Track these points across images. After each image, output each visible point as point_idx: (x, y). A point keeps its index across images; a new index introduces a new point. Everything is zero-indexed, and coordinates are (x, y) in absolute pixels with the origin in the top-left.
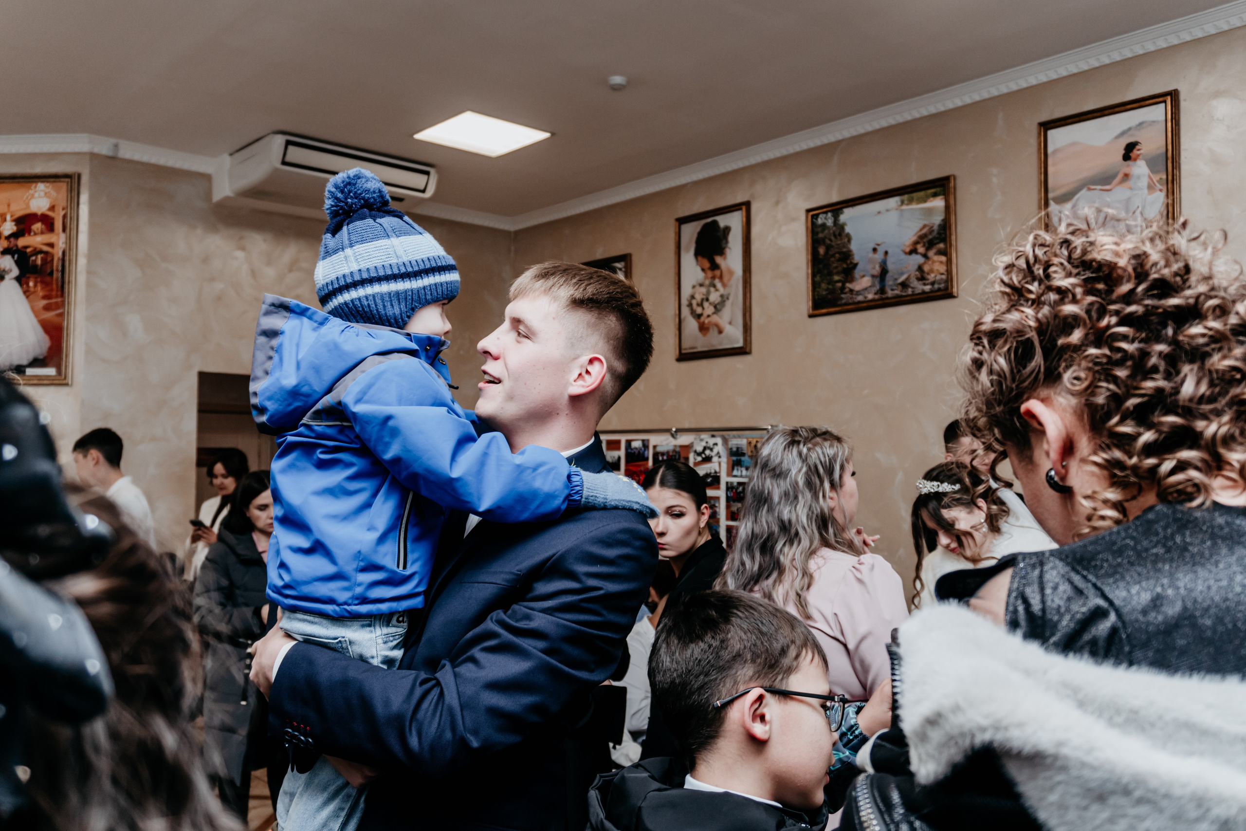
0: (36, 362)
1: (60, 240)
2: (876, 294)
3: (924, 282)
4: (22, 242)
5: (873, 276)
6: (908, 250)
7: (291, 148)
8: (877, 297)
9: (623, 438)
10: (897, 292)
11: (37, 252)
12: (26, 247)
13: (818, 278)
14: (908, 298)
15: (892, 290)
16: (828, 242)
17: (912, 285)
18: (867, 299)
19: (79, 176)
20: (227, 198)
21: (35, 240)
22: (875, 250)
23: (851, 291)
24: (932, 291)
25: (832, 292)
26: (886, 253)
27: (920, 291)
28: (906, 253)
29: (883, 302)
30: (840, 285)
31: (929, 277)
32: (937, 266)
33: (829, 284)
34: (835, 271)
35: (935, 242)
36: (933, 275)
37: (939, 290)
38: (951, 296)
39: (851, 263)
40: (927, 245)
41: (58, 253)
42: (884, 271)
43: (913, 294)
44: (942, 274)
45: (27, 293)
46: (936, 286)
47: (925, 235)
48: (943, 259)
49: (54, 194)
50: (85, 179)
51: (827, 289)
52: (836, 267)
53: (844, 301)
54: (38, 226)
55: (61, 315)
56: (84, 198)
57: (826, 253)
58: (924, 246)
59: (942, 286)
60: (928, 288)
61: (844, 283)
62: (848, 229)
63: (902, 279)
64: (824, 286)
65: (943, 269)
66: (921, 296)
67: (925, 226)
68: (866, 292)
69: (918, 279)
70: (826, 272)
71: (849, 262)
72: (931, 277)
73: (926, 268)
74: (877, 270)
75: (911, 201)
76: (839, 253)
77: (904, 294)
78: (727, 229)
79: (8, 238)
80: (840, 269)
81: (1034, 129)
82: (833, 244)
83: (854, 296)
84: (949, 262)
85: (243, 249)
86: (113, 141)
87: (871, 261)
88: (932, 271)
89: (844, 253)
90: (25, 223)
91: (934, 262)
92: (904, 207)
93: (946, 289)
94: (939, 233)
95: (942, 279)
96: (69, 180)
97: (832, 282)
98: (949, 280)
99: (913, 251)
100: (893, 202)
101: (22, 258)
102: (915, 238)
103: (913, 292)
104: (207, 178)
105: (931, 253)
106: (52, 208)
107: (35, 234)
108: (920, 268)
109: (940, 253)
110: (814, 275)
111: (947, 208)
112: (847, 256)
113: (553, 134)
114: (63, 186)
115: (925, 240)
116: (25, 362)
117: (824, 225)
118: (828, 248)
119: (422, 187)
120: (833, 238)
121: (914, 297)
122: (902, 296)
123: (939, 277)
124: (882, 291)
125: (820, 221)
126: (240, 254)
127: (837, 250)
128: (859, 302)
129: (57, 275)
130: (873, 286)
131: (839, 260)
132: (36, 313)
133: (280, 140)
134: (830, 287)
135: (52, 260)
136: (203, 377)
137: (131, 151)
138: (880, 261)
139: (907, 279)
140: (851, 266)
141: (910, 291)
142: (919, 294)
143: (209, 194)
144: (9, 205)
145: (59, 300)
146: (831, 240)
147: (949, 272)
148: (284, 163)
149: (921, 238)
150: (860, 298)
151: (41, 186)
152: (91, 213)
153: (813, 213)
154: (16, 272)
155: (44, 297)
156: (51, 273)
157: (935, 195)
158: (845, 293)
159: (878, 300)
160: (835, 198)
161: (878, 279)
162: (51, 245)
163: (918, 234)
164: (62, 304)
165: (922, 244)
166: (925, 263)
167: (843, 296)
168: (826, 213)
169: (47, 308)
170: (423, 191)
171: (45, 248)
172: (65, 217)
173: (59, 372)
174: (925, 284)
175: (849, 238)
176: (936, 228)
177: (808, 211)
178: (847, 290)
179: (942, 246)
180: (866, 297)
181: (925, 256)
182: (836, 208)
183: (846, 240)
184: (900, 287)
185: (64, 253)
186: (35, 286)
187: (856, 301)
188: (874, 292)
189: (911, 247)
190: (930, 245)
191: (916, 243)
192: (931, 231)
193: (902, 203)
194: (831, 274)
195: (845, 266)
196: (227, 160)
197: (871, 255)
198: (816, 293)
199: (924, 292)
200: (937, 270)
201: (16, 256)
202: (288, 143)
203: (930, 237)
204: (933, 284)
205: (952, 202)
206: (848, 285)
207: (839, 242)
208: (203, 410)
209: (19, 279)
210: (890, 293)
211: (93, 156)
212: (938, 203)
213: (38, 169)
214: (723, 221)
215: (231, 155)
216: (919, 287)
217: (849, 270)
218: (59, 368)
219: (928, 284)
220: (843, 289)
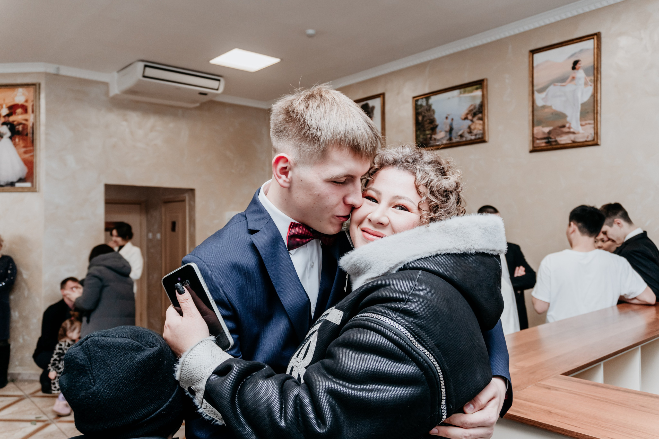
0: (21, 180)
1: (30, 117)
2: (447, 140)
4: (12, 119)
5: (446, 132)
6: (463, 117)
7: (147, 69)
8: (448, 142)
10: (457, 140)
11: (19, 124)
12: (14, 121)
13: (418, 133)
14: (463, 143)
15: (456, 138)
16: (423, 114)
17: (465, 136)
18: (443, 144)
19: (40, 85)
20: (117, 95)
21: (18, 118)
22: (447, 118)
23: (435, 139)
24: (475, 139)
25: (426, 139)
26: (452, 119)
27: (469, 139)
28: (462, 119)
29: (451, 145)
30: (429, 136)
32: (477, 126)
34: (427, 129)
35: (477, 113)
37: (479, 138)
38: (484, 141)
39: (435, 125)
41: (30, 124)
42: (451, 129)
43: (466, 141)
44: (480, 130)
45: (15, 145)
46: (478, 137)
47: (472, 110)
48: (481, 122)
49: (27, 93)
50: (43, 86)
51: (423, 138)
52: (427, 127)
53: (432, 144)
54: (19, 111)
55: (33, 156)
56: (43, 96)
57: (423, 119)
58: (471, 115)
59: (480, 136)
60: (473, 137)
61: (431, 135)
62: (433, 107)
63: (460, 133)
64: (421, 136)
65: (480, 127)
66: (470, 142)
67: (472, 105)
68: (442, 140)
69: (469, 133)
70: (422, 129)
72: (475, 132)
73: (472, 127)
74: (448, 128)
75: (465, 92)
76: (429, 119)
77: (461, 141)
78: (373, 108)
79: (5, 117)
80: (429, 128)
81: (527, 53)
82: (426, 115)
83: (436, 142)
84: (484, 124)
85: (126, 120)
86: (56, 66)
87: (445, 123)
88: (475, 129)
89: (431, 119)
90: (13, 109)
91: (476, 124)
92: (462, 95)
93: (482, 138)
94: (479, 109)
95: (480, 133)
96: (34, 87)
97: (425, 135)
98: (484, 134)
99: (466, 118)
100: (456, 92)
101: (12, 127)
102: (467, 112)
103: (466, 139)
104: (106, 84)
105: (475, 119)
106: (26, 101)
107: (18, 114)
108: (469, 127)
109: (479, 119)
110: (416, 131)
111: (483, 95)
112: (432, 121)
113: (282, 59)
114: (31, 89)
115: (472, 112)
116: (15, 180)
117: (421, 106)
118: (423, 117)
119: (216, 87)
120: (426, 112)
124: (450, 139)
125: (419, 103)
126: (124, 123)
128: (439, 145)
129: (30, 135)
130: (446, 136)
131: (429, 123)
132: (20, 155)
133: (141, 65)
134: (425, 137)
135: (27, 128)
136: (107, 187)
137: (66, 71)
138: (449, 123)
139: (463, 133)
140: (435, 126)
141: (464, 139)
143: (107, 93)
144: (4, 100)
145: (31, 148)
146: (425, 113)
147: (484, 129)
148: (144, 76)
149: (470, 111)
150: (439, 143)
151: (20, 90)
152: (47, 103)
153: (416, 99)
154: (9, 134)
155: (25, 147)
156: (27, 135)
157: (477, 89)
158: (432, 140)
160: (427, 91)
161: (449, 133)
162: (26, 120)
163: (469, 109)
164: (32, 151)
166: (472, 124)
167: (431, 142)
168: (422, 99)
169: (25, 152)
170: (217, 90)
171: (24, 122)
172: (33, 106)
173: (33, 185)
174: (472, 135)
175: (434, 112)
176: (477, 106)
177: (414, 98)
179: (480, 115)
180: (442, 142)
181: (472, 121)
182: (427, 96)
183: (432, 113)
184: (459, 137)
185: (33, 124)
186: (19, 141)
187: (437, 144)
189: (465, 116)
190: (474, 115)
191: (467, 114)
192: (475, 108)
193: (461, 93)
194: (425, 131)
195: (432, 126)
196: (115, 75)
197: (445, 120)
199: (471, 140)
200: (478, 128)
201: (9, 126)
202: (146, 66)
203: (474, 111)
204: (476, 135)
205: (485, 92)
206: (433, 136)
207: (429, 114)
208: (108, 202)
209: (11, 138)
210: (454, 140)
211: (47, 74)
212: (478, 93)
213: (19, 81)
215: (118, 72)
216: (469, 137)
217: (434, 129)
218: (32, 182)
219: (473, 135)
220: (431, 138)
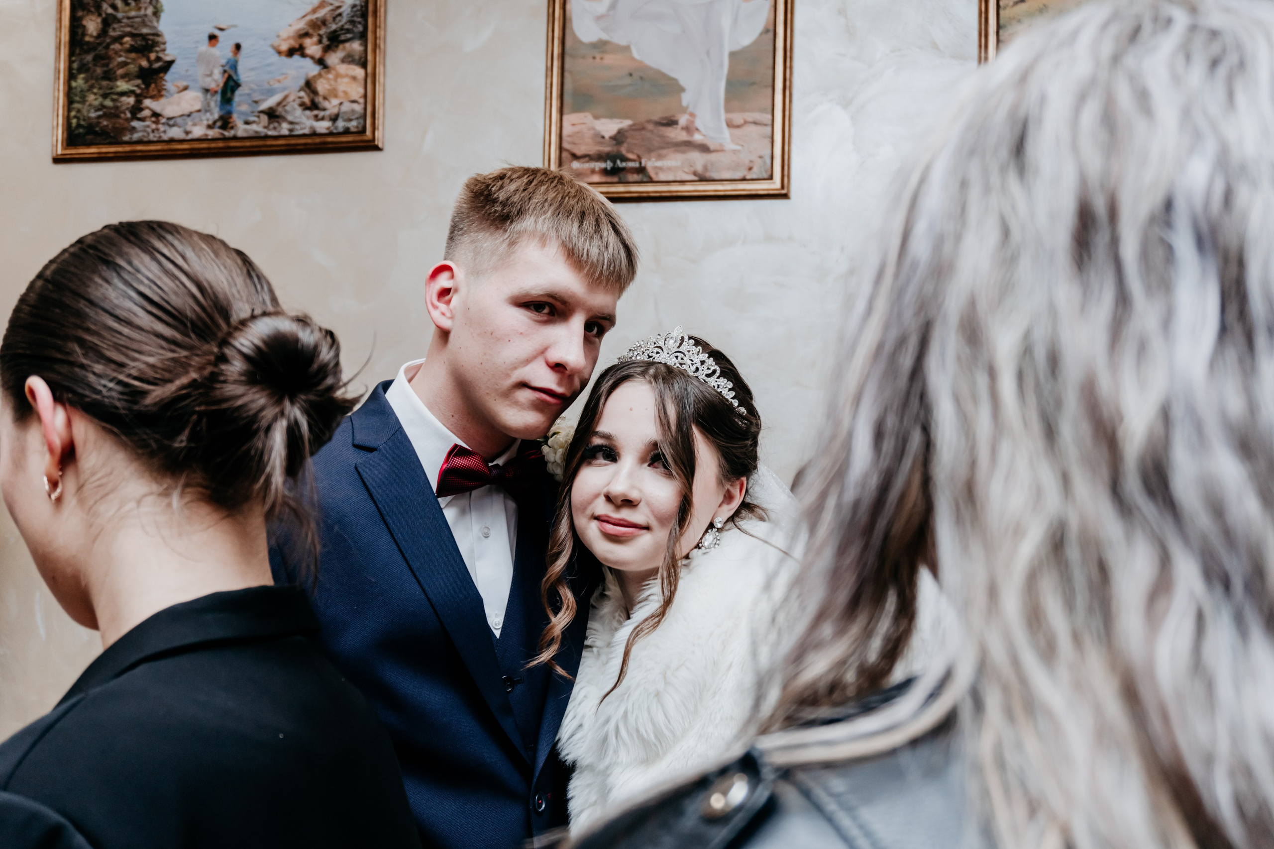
2: (210, 127)
3: (316, 112)
5: (207, 91)
6: (284, 47)
8: (212, 133)
10: (254, 127)
13: (80, 82)
14: (281, 142)
15: (247, 123)
16: (107, 9)
17: (290, 118)
18: (190, 137)
22: (212, 38)
23: (156, 115)
24: (332, 134)
25: (113, 114)
26: (238, 47)
27: (307, 131)
28: (279, 53)
29: (225, 145)
30: (128, 100)
31: (326, 104)
32: (344, 84)
33: (105, 96)
34: (120, 72)
35: (343, 37)
36: (335, 102)
37: (347, 131)
38: (371, 146)
39: (158, 59)
40: (325, 41)
42: (230, 86)
43: (292, 136)
44: (355, 101)
46: (341, 124)
47: (324, 22)
48: (359, 72)
51: (102, 107)
52: (125, 64)
53: (136, 136)
57: (103, 32)
58: (320, 42)
59: (354, 124)
60: (323, 126)
61: (139, 98)
63: (270, 102)
64: (92, 99)
65: (356, 91)
66: (309, 141)
68: (189, 122)
69: (304, 107)
70: (99, 70)
71: (153, 56)
72: (332, 106)
73: (322, 86)
74: (217, 80)
76: (132, 35)
77: (271, 133)
80: (132, 68)
82: (120, 15)
83: (162, 128)
84: (371, 80)
87: (202, 59)
88: (334, 93)
89: (143, 37)
91: (338, 76)
93: (362, 131)
94: (352, 21)
95: (353, 111)
97: (109, 94)
98: (368, 115)
99: (296, 51)
102: (301, 25)
103: (291, 130)
105: (333, 59)
108: (309, 86)
109: (349, 59)
110: (71, 76)
112: (148, 43)
115: (323, 31)
118: (107, 22)
121: (293, 142)
122: (267, 137)
123: (347, 107)
124: (225, 122)
127: (128, 29)
128: (172, 141)
130: (207, 110)
131: (132, 49)
134: (108, 103)
138: (223, 61)
139: (281, 103)
140: (157, 65)
141: (284, 129)
142: (304, 136)
146: (114, 7)
147: (370, 98)
149: (316, 25)
150: (176, 133)
158: (142, 120)
159: (214, 140)
161: (218, 97)
163: (308, 18)
165: (315, 39)
166: (320, 75)
167: (135, 124)
174: (316, 118)
176: (346, 10)
178: (146, 113)
179: (356, 46)
180: (187, 132)
181: (321, 62)
183: (150, 11)
184: (264, 119)
187: (165, 137)
188: (205, 123)
189: (293, 43)
190: (334, 41)
191: (303, 34)
192: (335, 15)
194: (109, 76)
195: (144, 63)
197: (204, 47)
198: (73, 114)
199: (314, 134)
200: (345, 93)
203: (334, 27)
204: (334, 119)
206: (147, 102)
207: (133, 13)
210: (241, 130)
216: (306, 123)
217: (151, 74)
219: (323, 119)
220: (136, 110)
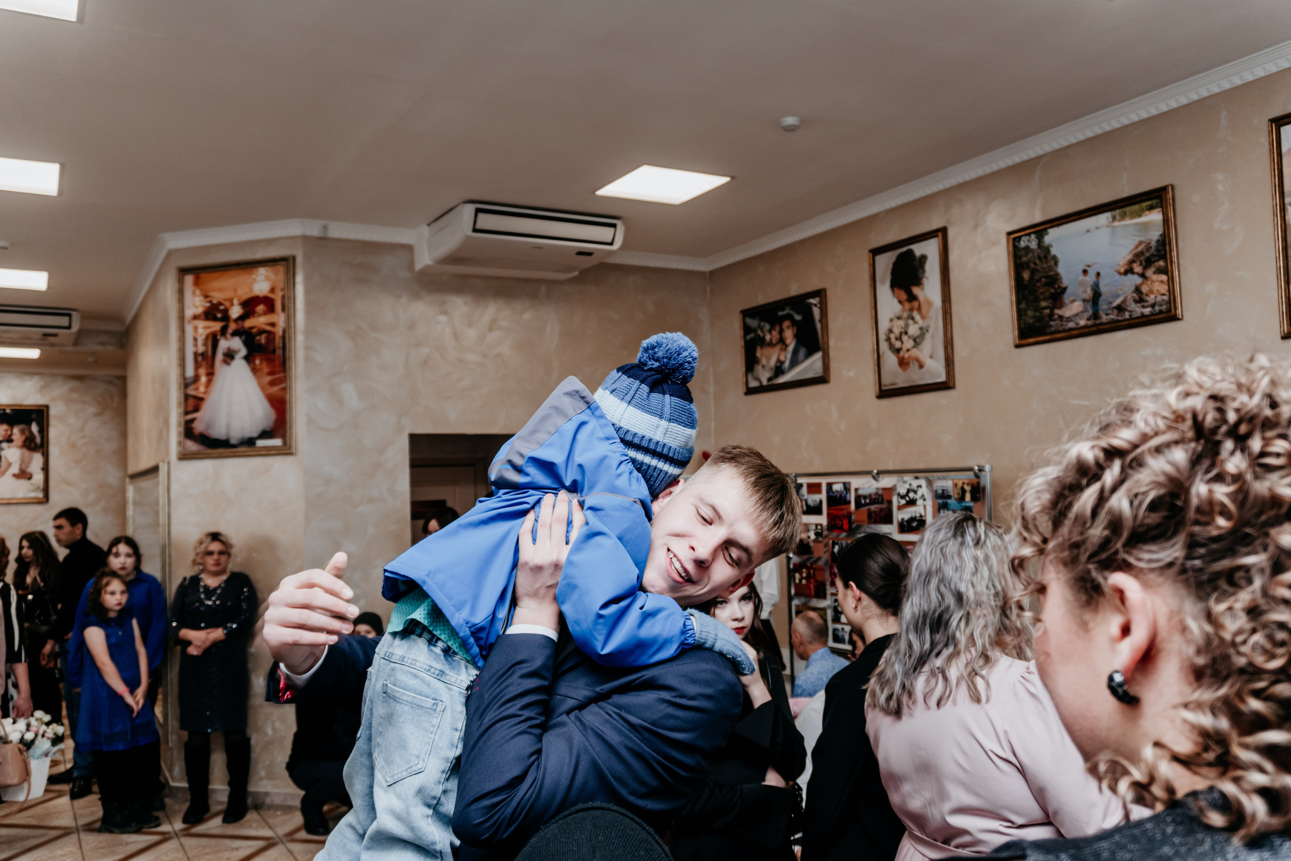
0: (266, 434)
1: (280, 319)
2: (1088, 319)
3: (1143, 304)
4: (248, 323)
5: (1084, 301)
6: (1122, 270)
7: (481, 216)
8: (1089, 323)
9: (824, 481)
10: (1111, 317)
11: (261, 332)
12: (252, 328)
13: (1023, 306)
14: (1126, 323)
15: (1107, 314)
16: (1032, 266)
17: (1129, 309)
18: (1079, 326)
19: (294, 258)
20: (427, 267)
21: (259, 321)
22: (1085, 272)
23: (1061, 317)
24: (1152, 314)
25: (1040, 319)
26: (1098, 274)
27: (1139, 315)
28: (1120, 274)
29: (1097, 328)
30: (1048, 311)
31: (1148, 298)
32: (1157, 286)
33: (1035, 311)
34: (1042, 297)
35: (1153, 260)
36: (1152, 296)
37: (1161, 312)
38: (1174, 318)
39: (1059, 287)
40: (1144, 263)
41: (279, 331)
42: (1096, 294)
43: (1131, 319)
44: (1164, 295)
45: (255, 370)
46: (1157, 308)
47: (1142, 253)
48: (1164, 278)
49: (272, 276)
50: (299, 261)
51: (1034, 317)
52: (1043, 293)
53: (1053, 329)
54: (261, 308)
55: (284, 389)
56: (299, 278)
57: (1031, 278)
58: (1141, 264)
59: (1164, 308)
60: (1147, 311)
61: (1052, 309)
62: (1053, 251)
63: (1117, 302)
64: (1030, 313)
65: (1164, 289)
66: (1141, 320)
67: (1141, 243)
68: (1078, 318)
69: (1136, 301)
70: (1031, 298)
71: (1056, 286)
72: (1151, 299)
73: (1144, 289)
74: (1089, 293)
75: (1123, 216)
76: (1045, 277)
77: (1120, 318)
78: (924, 258)
79: (236, 320)
80: (1047, 294)
81: (1265, 126)
82: (1038, 268)
83: (1064, 323)
84: (1171, 281)
85: (445, 313)
86: (323, 222)
87: (1081, 284)
88: (1151, 292)
89: (1051, 277)
90: (250, 305)
91: (1153, 282)
92: (1116, 223)
93: (1169, 310)
94: (1157, 250)
95: (1163, 300)
96: (284, 263)
97: (1038, 309)
98: (1172, 301)
99: (1129, 271)
100: (1103, 219)
101: (248, 337)
102: (1130, 257)
103: (1130, 316)
104: (409, 248)
105: (1149, 273)
106: (272, 290)
107: (259, 315)
108: (1138, 290)
109: (1160, 271)
110: (1018, 303)
111: (1166, 221)
112: (1054, 279)
113: (733, 178)
114: (281, 269)
115: (1142, 258)
116: (255, 435)
117: (1027, 248)
118: (1033, 272)
119: (609, 240)
120: (1038, 262)
121: (1132, 322)
122: (1118, 321)
123: (1159, 298)
124: (1096, 316)
125: (1023, 244)
126: (442, 318)
127: (1043, 274)
128: (1071, 329)
129: (279, 352)
130: (1085, 310)
131: (1046, 284)
132: (263, 388)
133: (470, 209)
134: (1037, 314)
135: (274, 339)
136: (415, 439)
137: (340, 231)
138: (1091, 283)
139: (1124, 302)
140: (1059, 291)
141: (1127, 315)
142: (1138, 318)
143: (411, 264)
144: (235, 290)
145: (281, 375)
146: (1035, 264)
147: (1171, 291)
148: (475, 230)
149: (1137, 256)
150: (1071, 325)
151: (262, 271)
152: (307, 292)
153: (1014, 237)
154: (243, 352)
155: (271, 373)
156: (274, 351)
157: (1151, 208)
158: (1054, 320)
159: (1091, 326)
160: (1038, 218)
161: (1091, 303)
162: (273, 325)
163: (1134, 252)
164: (283, 380)
165: (1138, 263)
166: (1143, 283)
167: (1052, 323)
168: (1029, 234)
169: (272, 383)
170: (611, 244)
171: (269, 328)
172: (283, 297)
173: (285, 443)
174: (1144, 307)
175: (1055, 260)
176: (1153, 244)
177: (1009, 234)
178: (1056, 317)
179: (1161, 263)
180: (1077, 324)
181: (1143, 275)
182: (1040, 229)
183: (1052, 263)
184: (1116, 311)
185: (284, 331)
186: (261, 363)
187: (1066, 328)
188: (1086, 317)
189: (1126, 267)
190: (1148, 263)
191: (1132, 262)
192: (1148, 248)
193: (1114, 218)
194: (1037, 300)
195: (1052, 291)
196: (425, 230)
197: (1081, 277)
198: (1022, 322)
199: (1143, 316)
200: (1158, 290)
201: (243, 337)
202: (478, 211)
203: (1148, 254)
204: (1153, 306)
205: (1171, 214)
206: (1057, 311)
207: (1045, 266)
209: (248, 359)
210: (1104, 319)
211: (305, 238)
212: (1156, 216)
213: (260, 255)
214: (918, 249)
215: (429, 225)
216: (1138, 310)
217: (1058, 295)
218: (284, 437)
219: (1147, 307)
220: (1051, 315)
